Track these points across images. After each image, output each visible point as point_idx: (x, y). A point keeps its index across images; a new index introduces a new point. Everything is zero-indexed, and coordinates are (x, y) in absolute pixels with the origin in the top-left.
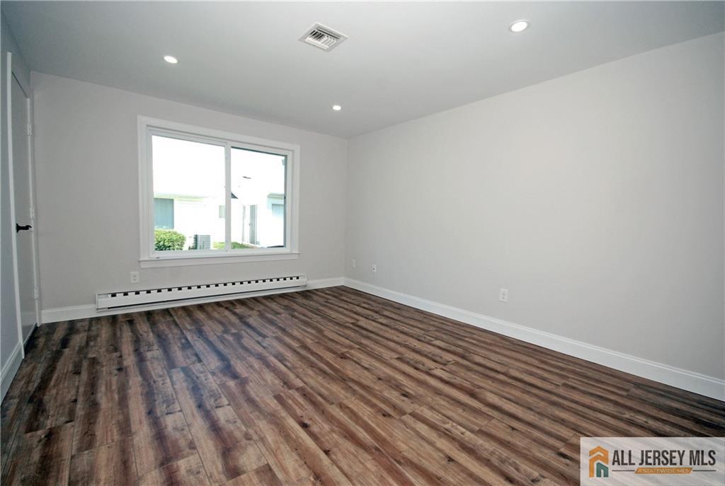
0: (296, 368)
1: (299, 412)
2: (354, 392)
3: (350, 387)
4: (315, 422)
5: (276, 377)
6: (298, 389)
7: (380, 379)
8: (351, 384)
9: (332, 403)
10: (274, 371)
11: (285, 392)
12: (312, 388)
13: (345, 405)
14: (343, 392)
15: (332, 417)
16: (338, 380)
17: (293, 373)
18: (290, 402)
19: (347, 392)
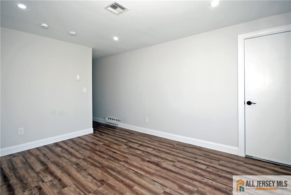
0: (127, 170)
1: (118, 155)
2: (99, 163)
3: (100, 164)
4: (112, 153)
5: (133, 164)
6: (121, 161)
7: (85, 170)
8: (100, 166)
9: (107, 158)
10: (136, 166)
11: (125, 159)
12: (116, 162)
13: (103, 158)
14: (103, 162)
15: (107, 155)
16: (105, 167)
17: (126, 167)
18: (122, 157)
19: (101, 162)
